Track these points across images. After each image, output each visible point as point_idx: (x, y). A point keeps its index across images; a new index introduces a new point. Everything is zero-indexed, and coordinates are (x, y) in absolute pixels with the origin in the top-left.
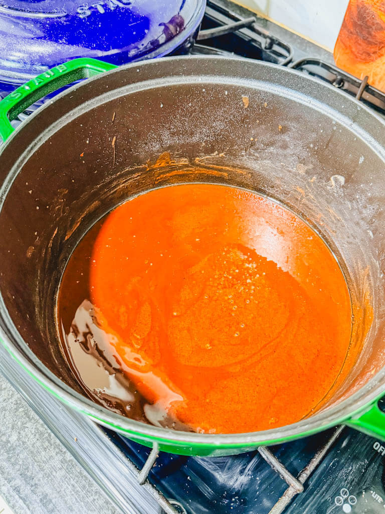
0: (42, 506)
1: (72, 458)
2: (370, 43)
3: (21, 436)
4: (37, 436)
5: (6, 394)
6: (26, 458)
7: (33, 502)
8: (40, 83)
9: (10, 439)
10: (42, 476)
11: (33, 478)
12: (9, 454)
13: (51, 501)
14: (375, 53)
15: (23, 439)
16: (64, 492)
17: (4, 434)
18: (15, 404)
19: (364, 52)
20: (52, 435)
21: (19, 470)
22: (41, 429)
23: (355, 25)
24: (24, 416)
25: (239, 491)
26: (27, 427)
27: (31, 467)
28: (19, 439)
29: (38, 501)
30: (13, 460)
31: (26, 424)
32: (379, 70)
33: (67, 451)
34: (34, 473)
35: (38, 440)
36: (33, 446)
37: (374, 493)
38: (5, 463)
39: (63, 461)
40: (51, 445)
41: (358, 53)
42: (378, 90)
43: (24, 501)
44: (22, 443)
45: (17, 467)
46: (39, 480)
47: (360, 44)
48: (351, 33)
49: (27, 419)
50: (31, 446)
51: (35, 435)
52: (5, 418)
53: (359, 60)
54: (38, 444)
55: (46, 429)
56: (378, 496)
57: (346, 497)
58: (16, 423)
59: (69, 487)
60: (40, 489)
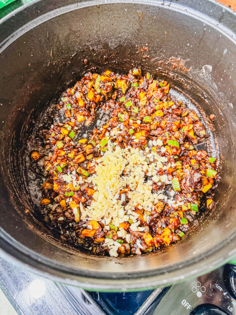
37: (218, 285)
56: (220, 287)
57: (199, 287)
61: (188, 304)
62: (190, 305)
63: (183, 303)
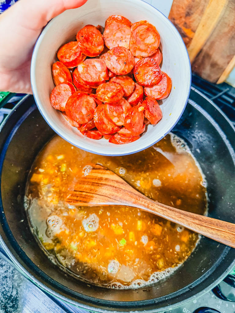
8: (3, 97)
9: (12, 294)
61: (188, 311)
63: (184, 311)
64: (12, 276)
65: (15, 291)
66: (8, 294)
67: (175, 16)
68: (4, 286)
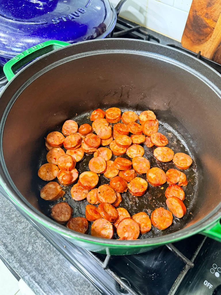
0: (49, 286)
1: (64, 257)
2: (200, 35)
3: (34, 248)
4: (43, 247)
5: (24, 225)
6: (38, 259)
7: (43, 284)
9: (28, 250)
10: (47, 269)
11: (42, 271)
12: (28, 258)
13: (53, 282)
14: (203, 39)
15: (35, 249)
16: (60, 277)
17: (24, 247)
18: (29, 230)
19: (197, 40)
20: (51, 245)
21: (34, 267)
22: (45, 243)
23: (192, 26)
24: (35, 236)
25: (156, 269)
26: (37, 242)
27: (41, 264)
28: (33, 249)
29: (46, 283)
30: (30, 261)
31: (36, 240)
32: (205, 48)
33: (60, 254)
34: (43, 267)
35: (43, 249)
36: (41, 252)
38: (26, 263)
39: (58, 260)
40: (51, 251)
41: (194, 40)
42: (206, 58)
43: (38, 284)
44: (34, 251)
45: (33, 265)
46: (46, 271)
47: (195, 36)
48: (190, 30)
49: (37, 238)
50: (40, 253)
51: (42, 246)
52: (24, 238)
53: (195, 44)
54: (44, 251)
55: (47, 243)
57: (216, 268)
58: (31, 240)
59: (63, 274)
60: (47, 276)
61: (209, 285)
62: (211, 285)
63: (205, 283)
64: (30, 233)
65: (31, 247)
66: (23, 249)
67: (197, 8)
68: (21, 241)
